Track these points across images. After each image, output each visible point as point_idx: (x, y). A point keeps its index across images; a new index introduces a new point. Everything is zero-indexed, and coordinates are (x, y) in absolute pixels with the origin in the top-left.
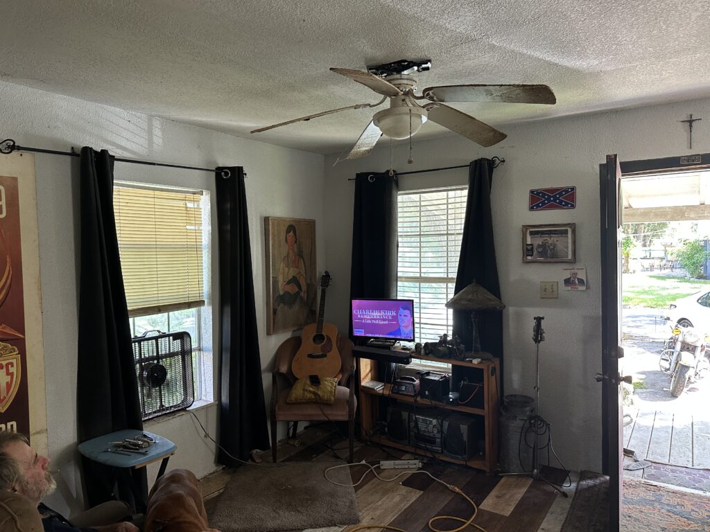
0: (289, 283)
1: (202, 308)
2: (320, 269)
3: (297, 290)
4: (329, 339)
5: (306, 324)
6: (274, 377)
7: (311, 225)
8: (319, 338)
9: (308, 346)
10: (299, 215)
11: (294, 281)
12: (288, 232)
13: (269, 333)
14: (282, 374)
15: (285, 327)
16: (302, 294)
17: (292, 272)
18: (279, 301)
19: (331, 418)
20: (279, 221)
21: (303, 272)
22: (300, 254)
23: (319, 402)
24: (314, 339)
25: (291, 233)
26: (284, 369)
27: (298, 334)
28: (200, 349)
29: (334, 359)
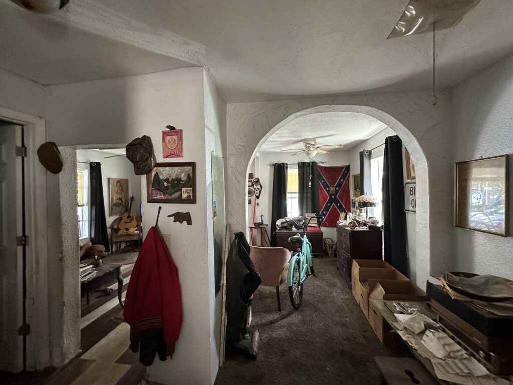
0: (118, 199)
1: (84, 207)
2: (130, 195)
3: (120, 202)
4: (133, 217)
5: (124, 212)
6: (112, 230)
7: (127, 181)
8: (129, 217)
9: (125, 219)
10: (122, 177)
11: (120, 199)
12: (117, 183)
13: (110, 216)
14: (115, 229)
15: (116, 214)
16: (123, 203)
17: (119, 196)
18: (113, 206)
19: (133, 239)
20: (114, 179)
21: (123, 196)
22: (122, 190)
23: (128, 235)
24: (128, 217)
25: (119, 183)
26: (115, 227)
27: (121, 216)
28: (82, 221)
29: (135, 223)
